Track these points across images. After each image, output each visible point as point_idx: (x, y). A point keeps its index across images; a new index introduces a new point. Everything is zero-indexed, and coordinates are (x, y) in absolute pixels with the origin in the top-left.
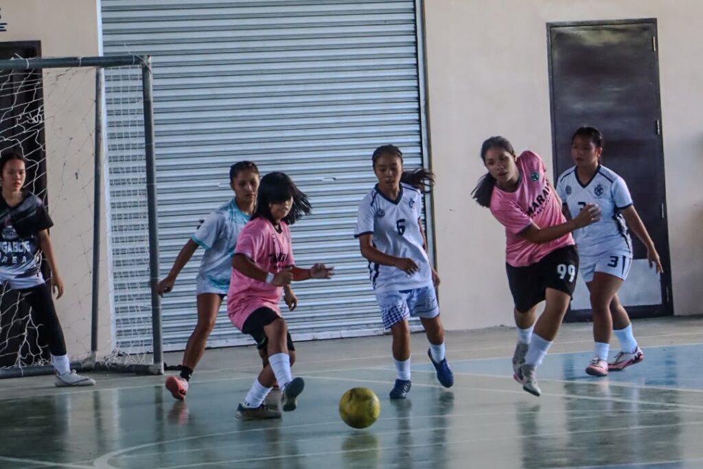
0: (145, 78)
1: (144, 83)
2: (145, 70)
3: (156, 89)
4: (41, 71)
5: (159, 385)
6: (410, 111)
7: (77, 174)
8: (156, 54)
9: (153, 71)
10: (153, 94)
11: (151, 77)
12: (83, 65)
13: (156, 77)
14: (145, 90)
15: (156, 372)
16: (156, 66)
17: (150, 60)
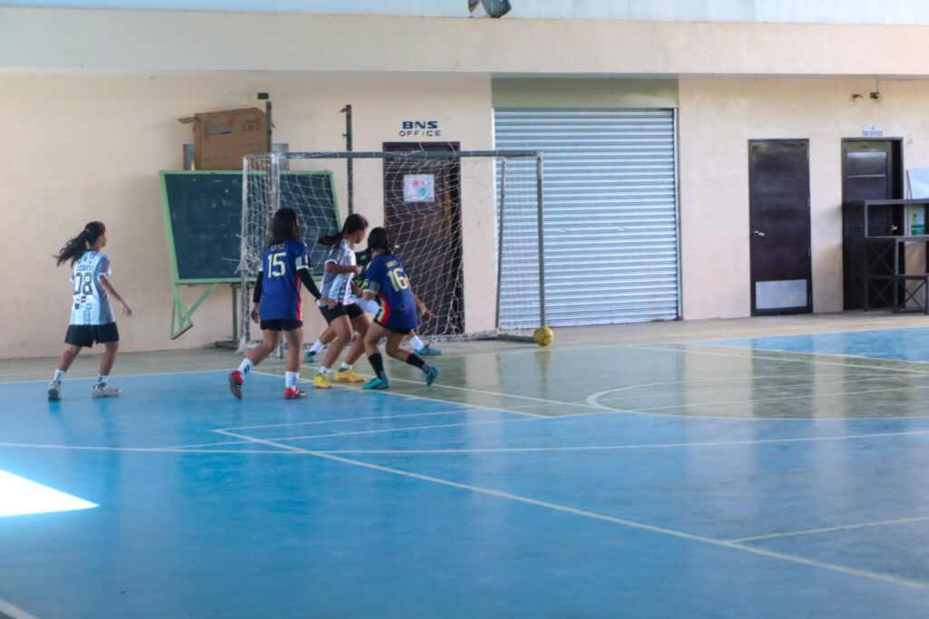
0: (538, 165)
1: (537, 169)
2: (539, 159)
3: (546, 172)
4: (460, 159)
6: (669, 190)
8: (545, 151)
9: (544, 162)
11: (542, 165)
13: (546, 165)
14: (538, 172)
16: (546, 158)
17: (542, 155)
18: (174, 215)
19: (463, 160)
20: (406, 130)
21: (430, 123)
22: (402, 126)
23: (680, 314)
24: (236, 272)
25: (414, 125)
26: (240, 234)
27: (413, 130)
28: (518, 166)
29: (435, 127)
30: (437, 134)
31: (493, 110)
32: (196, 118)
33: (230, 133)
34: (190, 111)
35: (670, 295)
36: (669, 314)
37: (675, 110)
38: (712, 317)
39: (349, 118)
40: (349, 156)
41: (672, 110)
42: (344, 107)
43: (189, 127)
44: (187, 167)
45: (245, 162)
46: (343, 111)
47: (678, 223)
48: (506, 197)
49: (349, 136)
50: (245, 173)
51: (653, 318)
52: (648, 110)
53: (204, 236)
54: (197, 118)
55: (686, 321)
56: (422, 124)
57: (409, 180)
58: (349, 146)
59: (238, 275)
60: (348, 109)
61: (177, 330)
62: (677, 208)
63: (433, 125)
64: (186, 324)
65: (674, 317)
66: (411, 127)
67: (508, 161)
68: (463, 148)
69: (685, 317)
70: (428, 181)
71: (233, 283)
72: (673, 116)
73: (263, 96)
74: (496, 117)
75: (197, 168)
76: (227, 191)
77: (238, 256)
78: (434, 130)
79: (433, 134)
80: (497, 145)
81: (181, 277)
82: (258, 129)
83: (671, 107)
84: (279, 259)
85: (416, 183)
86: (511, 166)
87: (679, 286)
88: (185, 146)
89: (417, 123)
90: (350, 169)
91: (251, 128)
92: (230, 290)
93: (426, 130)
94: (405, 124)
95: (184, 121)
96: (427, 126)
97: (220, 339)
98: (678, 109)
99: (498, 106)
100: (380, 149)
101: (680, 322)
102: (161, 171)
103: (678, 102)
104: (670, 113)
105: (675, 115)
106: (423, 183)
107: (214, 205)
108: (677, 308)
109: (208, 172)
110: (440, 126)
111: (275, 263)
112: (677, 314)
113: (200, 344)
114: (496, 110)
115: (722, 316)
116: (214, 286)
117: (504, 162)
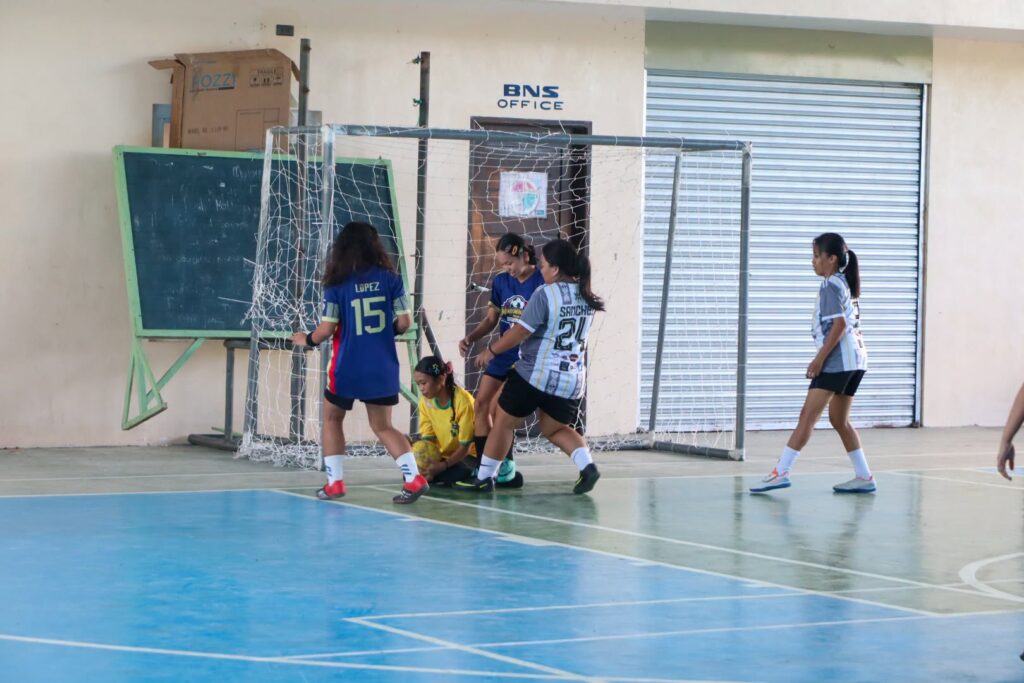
0: (744, 167)
1: (743, 173)
2: (747, 157)
3: (757, 179)
4: (590, 148)
5: (739, 475)
7: (616, 255)
9: (753, 162)
10: (752, 184)
11: (751, 166)
12: (619, 144)
13: (757, 168)
14: (744, 179)
15: (737, 458)
16: (758, 157)
17: (753, 151)
18: (137, 222)
19: (597, 151)
20: (509, 99)
21: (546, 89)
22: (502, 90)
23: (918, 418)
24: (243, 322)
25: (521, 91)
26: (253, 257)
27: (521, 98)
28: (706, 166)
29: (555, 95)
30: (557, 106)
31: (645, 72)
32: (178, 61)
33: (232, 88)
34: (167, 49)
35: (903, 386)
36: (902, 417)
37: (926, 87)
38: (965, 424)
39: (425, 73)
40: (423, 135)
41: (920, 86)
42: (417, 54)
43: (164, 76)
44: (156, 142)
45: (269, 138)
46: (416, 61)
47: (921, 269)
48: (679, 215)
49: (423, 104)
50: (267, 157)
51: (876, 423)
52: (882, 84)
53: (184, 259)
54: (180, 61)
55: (929, 428)
56: (535, 90)
57: (508, 180)
58: (423, 120)
59: (248, 327)
60: (424, 58)
61: (135, 414)
62: (921, 247)
63: (551, 92)
64: (154, 404)
65: (909, 422)
66: (517, 93)
67: (687, 158)
68: (596, 131)
69: (926, 423)
70: (538, 181)
71: (228, 340)
72: (921, 97)
73: (285, 30)
74: (650, 85)
75: (173, 144)
76: (223, 185)
77: (248, 293)
78: (553, 100)
79: (552, 106)
80: (649, 130)
81: (145, 326)
82: (276, 84)
83: (920, 82)
84: (373, 306)
85: (519, 187)
86: (692, 165)
87: (918, 371)
88: (155, 107)
89: (527, 87)
90: (422, 154)
91: (266, 82)
92: (224, 350)
93: (540, 100)
94: (506, 88)
95: (157, 64)
96: (542, 92)
97: (197, 431)
98: (929, 86)
99: (653, 66)
100: (466, 126)
101: (919, 430)
102: (117, 147)
103: (931, 75)
104: (917, 92)
105: (925, 96)
106: (529, 186)
107: (201, 208)
108: (914, 407)
109: (193, 152)
110: (562, 95)
111: (368, 312)
112: (914, 416)
113: (164, 438)
114: (650, 73)
115: (981, 424)
116: (198, 344)
117: (678, 159)
